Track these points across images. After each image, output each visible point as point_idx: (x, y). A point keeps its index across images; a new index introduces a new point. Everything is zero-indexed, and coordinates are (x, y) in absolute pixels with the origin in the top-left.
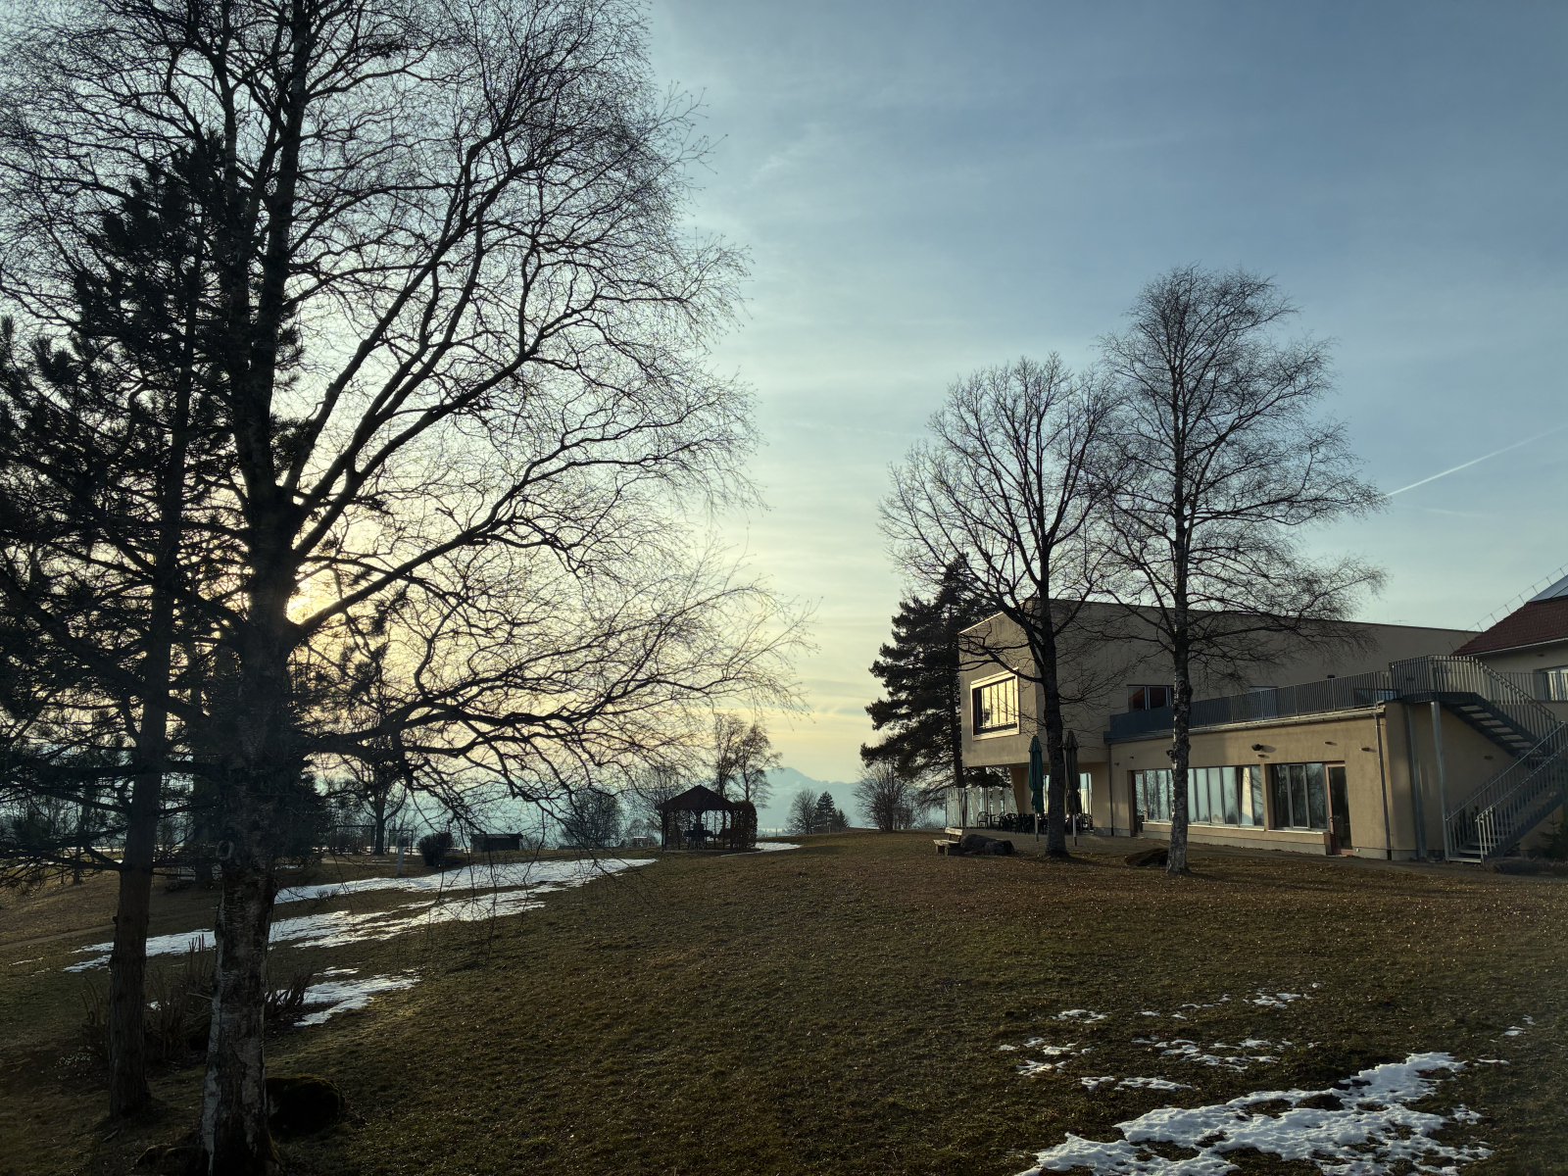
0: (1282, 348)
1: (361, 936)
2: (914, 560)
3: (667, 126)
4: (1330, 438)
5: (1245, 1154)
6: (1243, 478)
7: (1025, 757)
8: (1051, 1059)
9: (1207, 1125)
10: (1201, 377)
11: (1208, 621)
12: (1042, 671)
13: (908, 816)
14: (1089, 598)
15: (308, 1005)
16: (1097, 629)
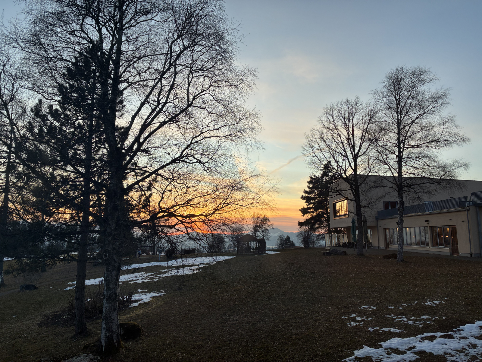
0: (433, 91)
1: (148, 280)
2: (313, 163)
3: (231, 31)
4: (450, 120)
5: (421, 353)
6: (421, 134)
7: (350, 225)
8: (359, 321)
9: (409, 343)
10: (406, 102)
11: (409, 181)
12: (355, 197)
13: (314, 243)
14: (370, 174)
15: (133, 300)
16: (372, 184)
